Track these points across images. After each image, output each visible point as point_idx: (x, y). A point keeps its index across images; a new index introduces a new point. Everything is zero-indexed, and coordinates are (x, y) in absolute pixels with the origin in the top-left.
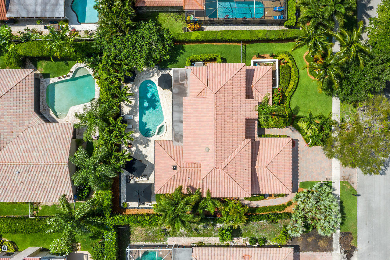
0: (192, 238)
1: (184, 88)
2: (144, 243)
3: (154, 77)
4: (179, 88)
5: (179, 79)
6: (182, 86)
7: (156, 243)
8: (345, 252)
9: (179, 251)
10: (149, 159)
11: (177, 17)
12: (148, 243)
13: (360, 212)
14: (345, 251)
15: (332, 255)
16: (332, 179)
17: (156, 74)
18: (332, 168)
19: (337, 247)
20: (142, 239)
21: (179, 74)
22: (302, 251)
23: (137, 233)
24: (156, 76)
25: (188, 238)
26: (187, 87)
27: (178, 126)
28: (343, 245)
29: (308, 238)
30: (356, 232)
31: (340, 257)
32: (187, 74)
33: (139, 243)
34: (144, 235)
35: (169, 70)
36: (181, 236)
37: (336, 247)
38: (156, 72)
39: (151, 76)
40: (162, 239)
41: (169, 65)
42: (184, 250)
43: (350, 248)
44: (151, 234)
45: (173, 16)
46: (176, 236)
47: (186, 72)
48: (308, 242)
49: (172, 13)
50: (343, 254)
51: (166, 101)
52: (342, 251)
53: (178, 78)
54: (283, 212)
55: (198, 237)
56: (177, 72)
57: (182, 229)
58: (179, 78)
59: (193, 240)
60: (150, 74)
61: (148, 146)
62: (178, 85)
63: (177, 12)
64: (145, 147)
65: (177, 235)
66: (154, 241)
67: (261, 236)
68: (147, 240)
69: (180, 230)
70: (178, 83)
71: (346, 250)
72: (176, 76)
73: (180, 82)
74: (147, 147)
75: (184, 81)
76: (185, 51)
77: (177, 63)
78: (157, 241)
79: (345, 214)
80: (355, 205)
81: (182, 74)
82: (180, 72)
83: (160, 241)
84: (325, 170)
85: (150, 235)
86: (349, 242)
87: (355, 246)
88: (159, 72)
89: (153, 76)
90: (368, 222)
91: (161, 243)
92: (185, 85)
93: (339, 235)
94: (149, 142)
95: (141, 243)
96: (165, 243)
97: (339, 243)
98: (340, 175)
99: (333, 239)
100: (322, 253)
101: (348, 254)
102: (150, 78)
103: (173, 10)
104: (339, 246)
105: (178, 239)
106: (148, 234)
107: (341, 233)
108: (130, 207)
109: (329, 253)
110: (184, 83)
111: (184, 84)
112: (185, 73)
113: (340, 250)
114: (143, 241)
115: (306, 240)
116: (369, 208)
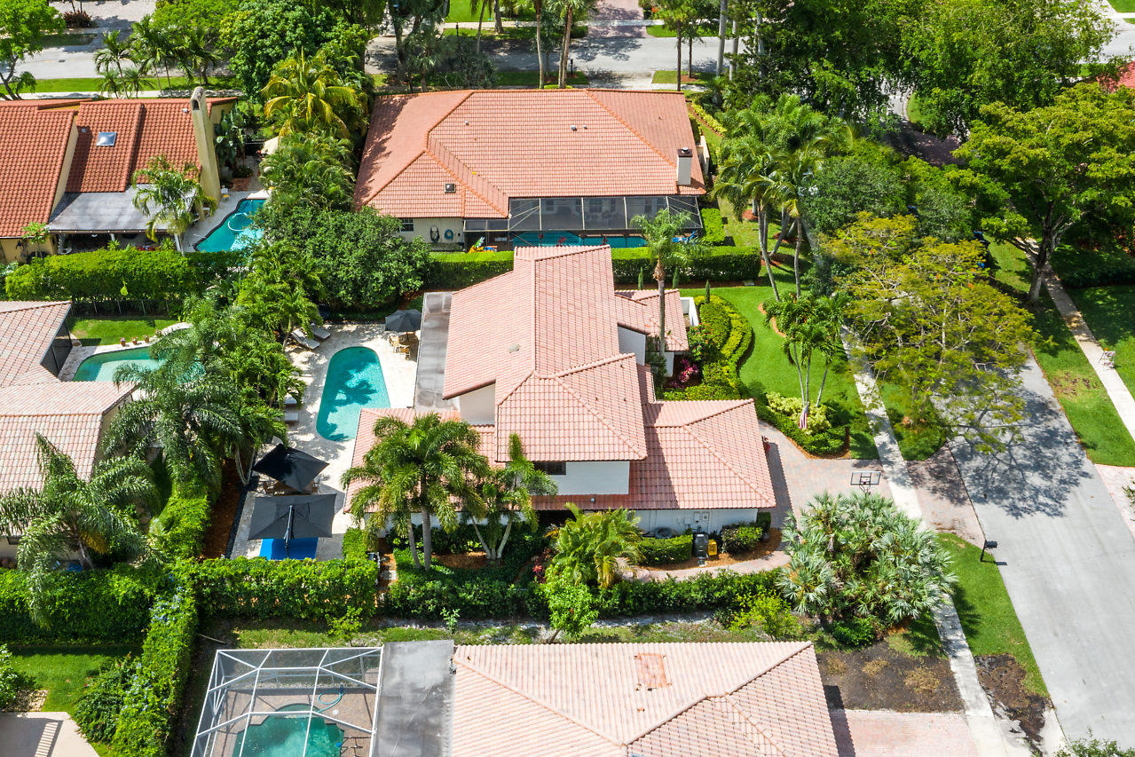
8: (1014, 714)
13: (1023, 603)
14: (1011, 710)
15: (967, 723)
19: (977, 698)
22: (851, 707)
28: (997, 694)
29: (864, 665)
30: (1030, 656)
31: (999, 729)
37: (973, 699)
43: (1027, 702)
48: (865, 677)
50: (1006, 720)
52: (1000, 711)
71: (1013, 706)
79: (971, 608)
80: (997, 587)
86: (1016, 685)
87: (1042, 694)
90: (1059, 630)
93: (972, 664)
97: (979, 688)
99: (956, 676)
100: (927, 714)
101: (1026, 718)
104: (982, 695)
107: (976, 659)
109: (953, 715)
113: (993, 708)
115: (860, 671)
116: (1046, 592)
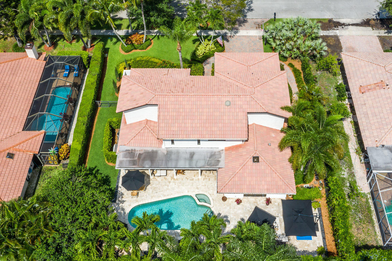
0: (353, 162)
1: (144, 154)
2: (376, 225)
3: (125, 207)
4: (144, 159)
5: (133, 159)
6: (142, 157)
7: (373, 208)
9: (374, 162)
10: (246, 215)
11: (46, 177)
12: (375, 220)
14: (335, 27)
15: (342, 36)
16: (260, 36)
17: (121, 205)
18: (248, 36)
20: (371, 228)
21: (125, 159)
23: (363, 236)
24: (123, 205)
25: (354, 167)
26: (145, 150)
27: (197, 161)
28: (330, 28)
31: (343, 30)
32: (126, 150)
33: (377, 233)
34: (364, 225)
35: (118, 188)
36: (354, 176)
37: (333, 33)
38: (118, 204)
39: (122, 211)
40: (364, 200)
41: (111, 187)
42: (372, 156)
43: (331, 23)
44: (360, 215)
45: (43, 181)
46: (356, 182)
47: (123, 151)
49: (39, 183)
50: (339, 28)
51: (162, 193)
52: (336, 29)
53: (130, 161)
54: (301, 71)
55: (350, 156)
56: (121, 162)
57: (344, 175)
58: (130, 159)
59: (356, 161)
60: (120, 213)
61: (226, 217)
62: (141, 161)
63: (39, 177)
64: (229, 222)
65: (353, 180)
66: (370, 211)
67: (334, 91)
68: (371, 221)
69: (345, 176)
70: (138, 161)
71: (333, 26)
72: (128, 163)
73: (137, 158)
74: (229, 219)
75: (136, 153)
76: (95, 168)
77: (110, 177)
78: (369, 207)
81: (125, 156)
82: (122, 158)
83: (367, 202)
84: (251, 40)
85: (361, 217)
86: (326, 24)
87: (328, 20)
88: (119, 201)
89: (123, 209)
90: (302, 12)
91: (370, 201)
92: (141, 152)
94: (221, 216)
95: (378, 229)
96: (369, 196)
97: (328, 31)
98: (255, 30)
101: (337, 24)
102: (125, 213)
103: (35, 182)
104: (331, 31)
105: (359, 179)
106: (360, 219)
108: (324, 245)
109: (340, 38)
110: (138, 154)
111: (140, 154)
112: (125, 152)
114: (374, 227)
116: (287, 11)
